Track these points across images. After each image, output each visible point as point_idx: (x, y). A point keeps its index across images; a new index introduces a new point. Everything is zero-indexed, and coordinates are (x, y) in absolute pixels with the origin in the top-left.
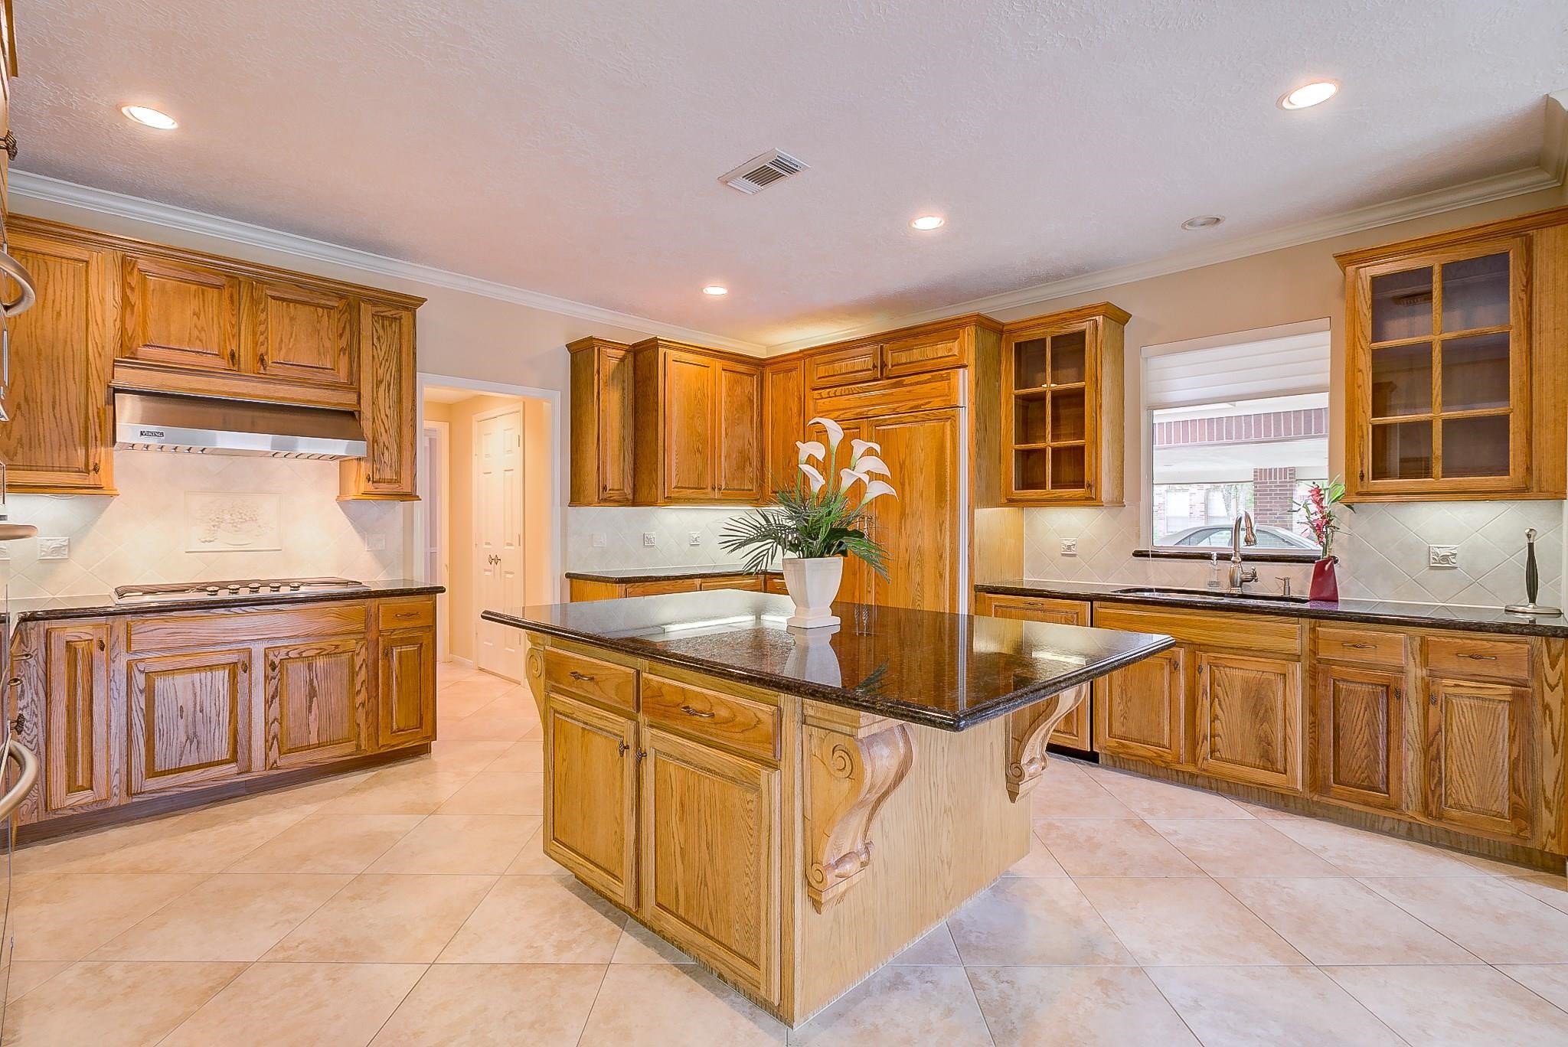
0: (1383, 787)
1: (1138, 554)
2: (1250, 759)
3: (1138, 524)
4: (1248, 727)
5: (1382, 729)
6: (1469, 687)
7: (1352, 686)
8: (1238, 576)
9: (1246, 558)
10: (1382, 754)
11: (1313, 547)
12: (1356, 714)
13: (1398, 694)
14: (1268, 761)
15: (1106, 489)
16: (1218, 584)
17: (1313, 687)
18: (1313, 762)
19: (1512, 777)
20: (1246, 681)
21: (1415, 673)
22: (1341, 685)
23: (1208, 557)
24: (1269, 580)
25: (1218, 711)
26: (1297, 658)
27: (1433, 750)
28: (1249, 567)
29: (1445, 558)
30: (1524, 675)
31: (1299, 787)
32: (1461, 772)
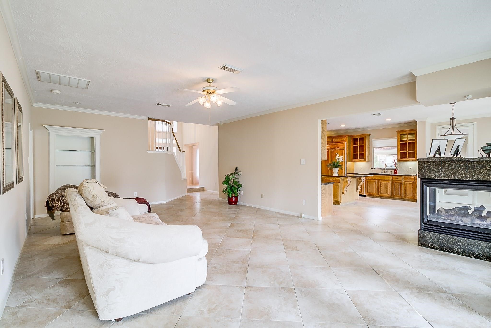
0: (400, 195)
1: (372, 169)
2: (385, 193)
3: (372, 164)
4: (385, 189)
5: (400, 188)
6: (409, 182)
7: (397, 183)
8: (385, 171)
9: (386, 169)
10: (400, 191)
11: (395, 168)
12: (397, 186)
13: (401, 184)
14: (387, 193)
15: (367, 159)
16: (383, 173)
17: (392, 184)
18: (392, 193)
19: (413, 192)
20: (385, 184)
21: (403, 181)
22: (395, 183)
23: (381, 169)
24: (389, 172)
25: (381, 188)
26: (391, 180)
27: (405, 190)
28: (387, 170)
29: (410, 168)
30: (414, 181)
31: (391, 196)
32: (408, 192)
